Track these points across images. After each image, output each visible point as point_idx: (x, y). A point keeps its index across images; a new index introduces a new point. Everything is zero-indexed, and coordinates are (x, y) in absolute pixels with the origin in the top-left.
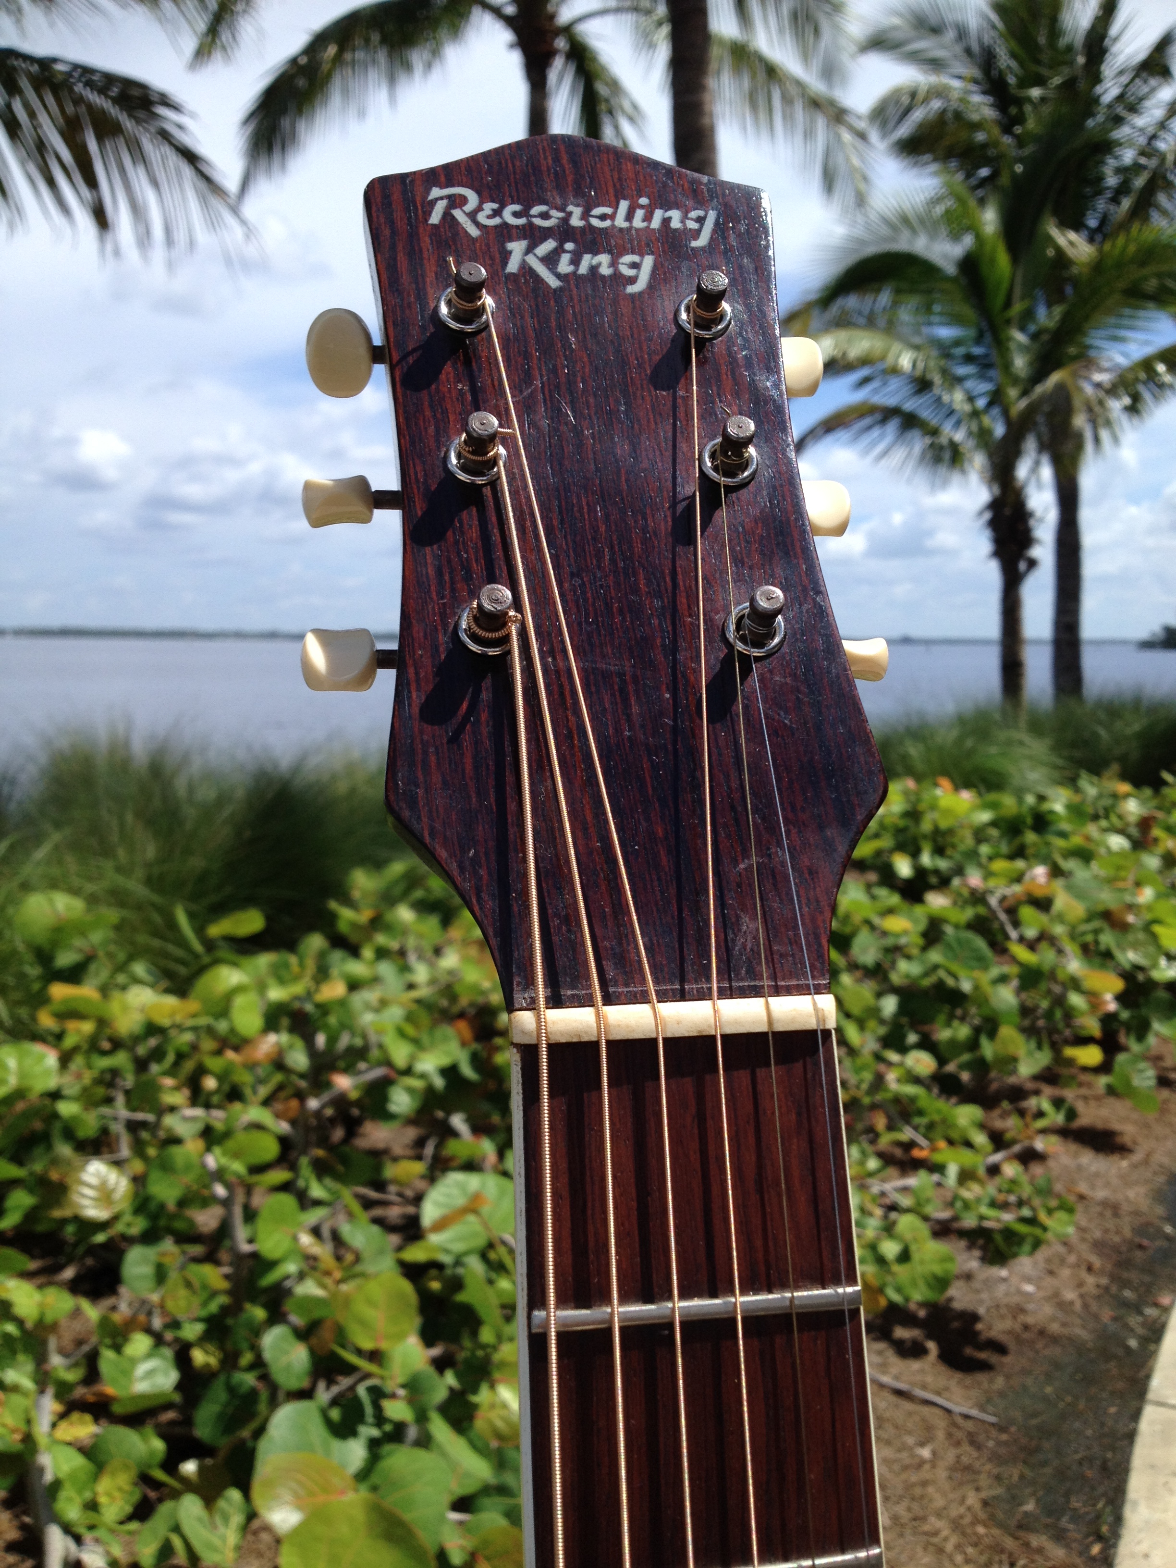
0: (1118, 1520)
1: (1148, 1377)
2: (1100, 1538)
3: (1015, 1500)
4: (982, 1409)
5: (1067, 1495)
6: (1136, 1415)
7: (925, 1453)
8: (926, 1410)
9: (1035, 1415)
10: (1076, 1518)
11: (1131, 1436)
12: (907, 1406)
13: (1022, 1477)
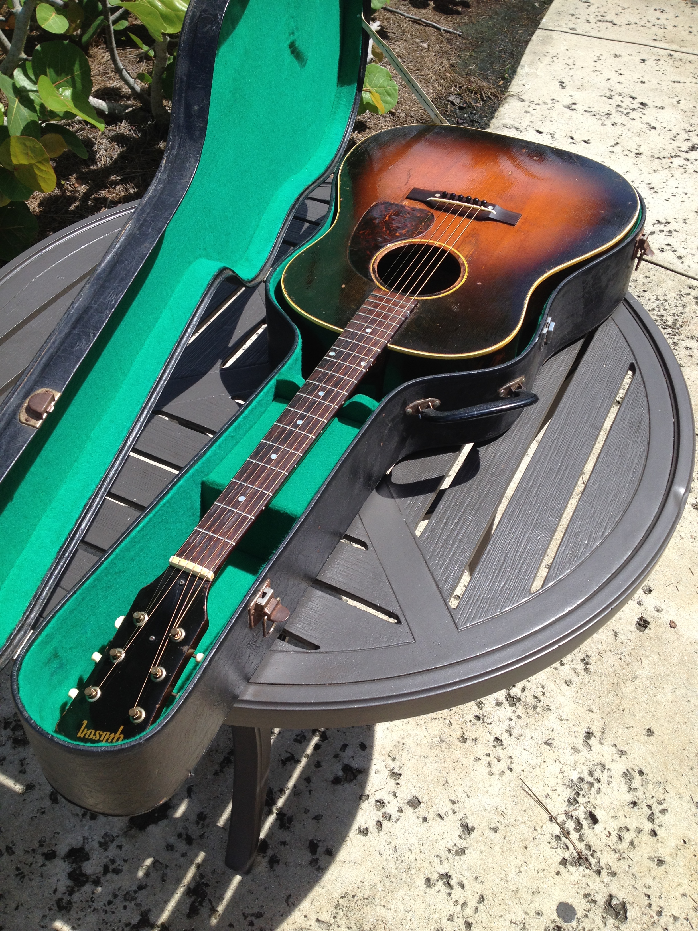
0: (514, 72)
1: (542, 18)
2: (504, 79)
3: (466, 65)
4: (454, 29)
5: (491, 64)
6: (533, 33)
7: (425, 46)
8: (427, 29)
9: (482, 32)
10: (494, 71)
11: (527, 42)
12: (418, 27)
13: (471, 56)
